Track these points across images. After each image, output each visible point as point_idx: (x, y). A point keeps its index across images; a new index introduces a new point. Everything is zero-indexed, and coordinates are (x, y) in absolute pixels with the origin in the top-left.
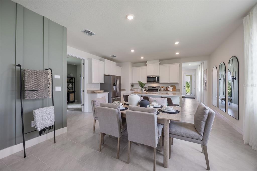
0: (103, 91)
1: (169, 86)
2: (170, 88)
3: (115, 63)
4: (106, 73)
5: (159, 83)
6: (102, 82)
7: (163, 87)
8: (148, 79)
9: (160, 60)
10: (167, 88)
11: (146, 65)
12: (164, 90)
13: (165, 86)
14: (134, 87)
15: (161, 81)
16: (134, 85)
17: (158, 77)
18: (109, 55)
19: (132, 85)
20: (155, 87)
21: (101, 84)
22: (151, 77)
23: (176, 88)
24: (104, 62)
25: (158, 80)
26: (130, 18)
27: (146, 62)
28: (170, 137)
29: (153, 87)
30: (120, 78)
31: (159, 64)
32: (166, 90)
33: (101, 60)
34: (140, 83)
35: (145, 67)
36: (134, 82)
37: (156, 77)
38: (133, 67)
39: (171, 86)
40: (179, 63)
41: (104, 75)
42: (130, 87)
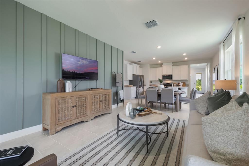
0: (133, 86)
1: (180, 83)
2: (181, 84)
3: (138, 65)
4: (134, 74)
5: (172, 80)
6: (132, 79)
7: (175, 83)
8: (164, 77)
9: (173, 63)
10: (179, 84)
11: (162, 67)
12: (176, 85)
13: (177, 82)
14: (152, 84)
15: (174, 78)
16: (152, 82)
17: (171, 76)
18: (137, 61)
19: (151, 82)
20: (169, 83)
21: (130, 81)
22: (165, 75)
23: (185, 84)
24: (132, 66)
25: (171, 78)
26: (159, 47)
27: (162, 64)
28: (179, 102)
29: (167, 83)
30: (143, 76)
31: (172, 66)
32: (178, 85)
33: (130, 64)
34: (160, 79)
35: (161, 68)
36: (152, 80)
37: (170, 76)
38: (151, 68)
39: (182, 82)
40: (188, 65)
41: (133, 75)
42: (149, 84)
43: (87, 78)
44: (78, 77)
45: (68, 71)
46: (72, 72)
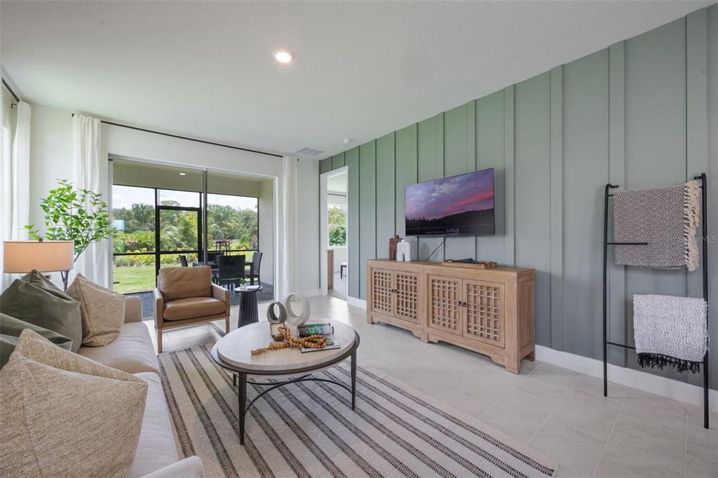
43: (452, 230)
44: (431, 230)
45: (413, 219)
46: (420, 220)
